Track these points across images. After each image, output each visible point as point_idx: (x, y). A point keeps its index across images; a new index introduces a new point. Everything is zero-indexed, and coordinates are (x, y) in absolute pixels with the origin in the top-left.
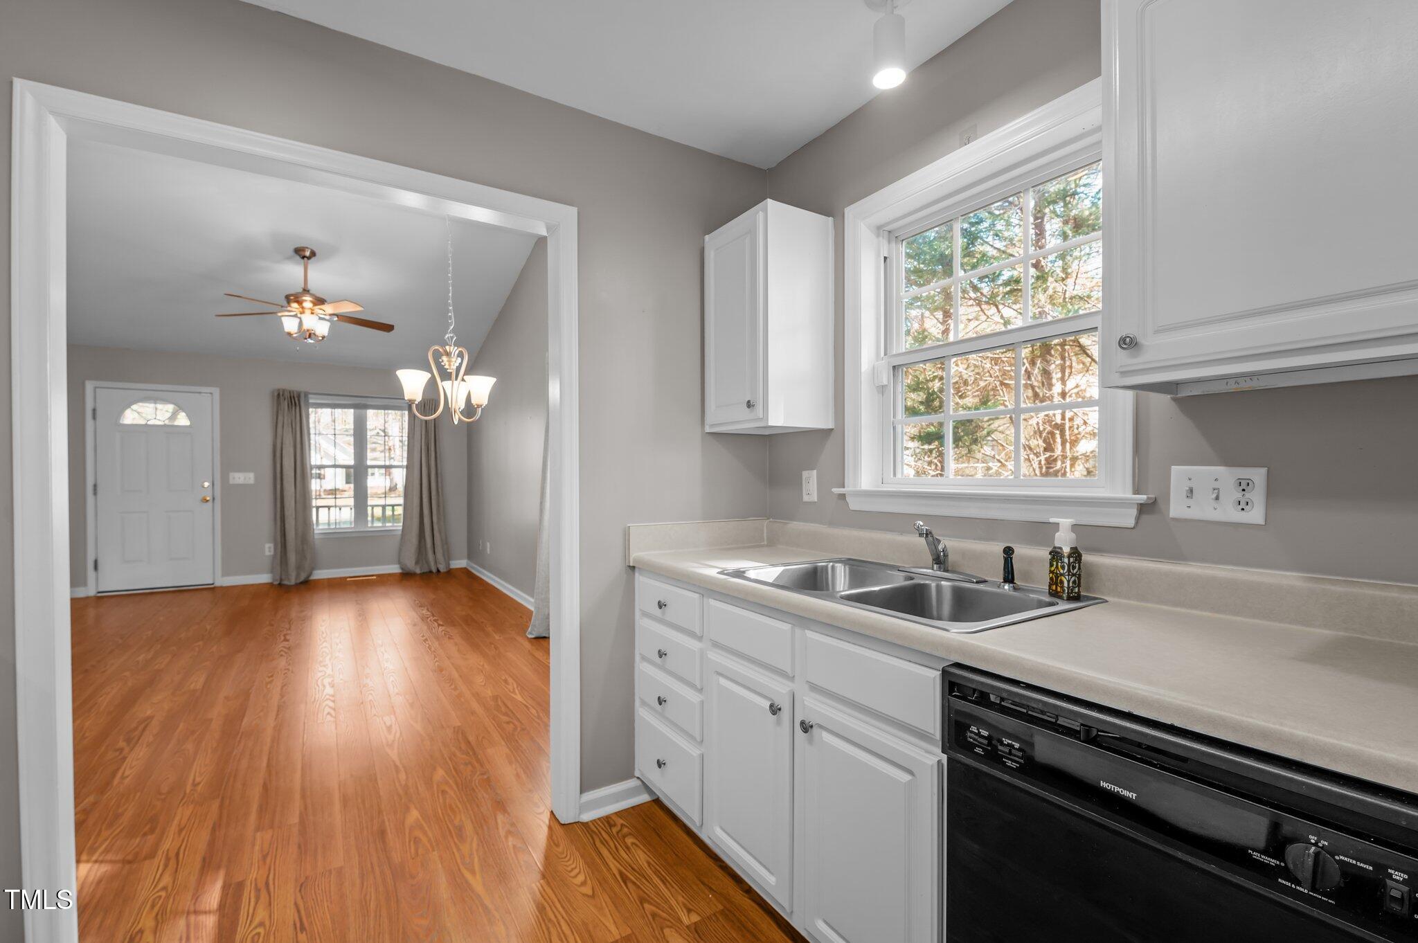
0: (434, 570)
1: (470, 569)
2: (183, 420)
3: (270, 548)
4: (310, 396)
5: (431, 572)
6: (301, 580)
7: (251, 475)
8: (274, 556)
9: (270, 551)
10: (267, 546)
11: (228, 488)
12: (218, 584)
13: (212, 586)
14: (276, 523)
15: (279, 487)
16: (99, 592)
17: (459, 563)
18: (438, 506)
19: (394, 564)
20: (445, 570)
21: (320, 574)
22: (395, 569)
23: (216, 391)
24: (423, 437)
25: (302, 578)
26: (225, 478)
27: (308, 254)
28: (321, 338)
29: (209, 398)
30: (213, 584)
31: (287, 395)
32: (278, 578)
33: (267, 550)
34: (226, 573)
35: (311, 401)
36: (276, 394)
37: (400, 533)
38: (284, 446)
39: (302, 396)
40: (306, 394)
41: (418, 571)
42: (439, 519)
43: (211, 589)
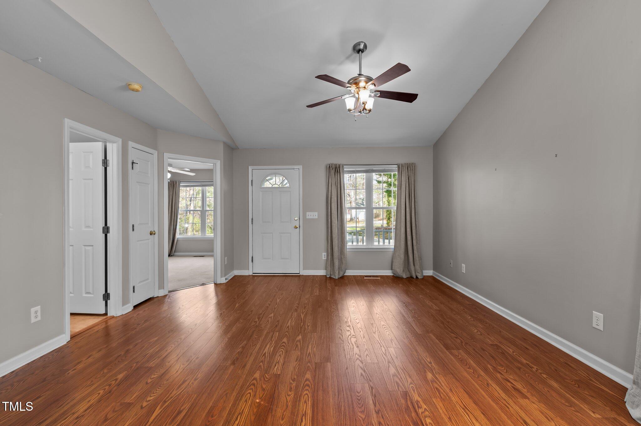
0: (415, 277)
1: (435, 276)
2: (286, 184)
3: (325, 255)
4: (345, 166)
5: (412, 277)
6: (340, 277)
7: (316, 213)
8: (327, 260)
9: (325, 257)
10: (323, 254)
11: (306, 220)
12: (301, 274)
13: (299, 275)
14: (328, 242)
15: (329, 220)
16: (253, 273)
17: (429, 272)
18: (416, 234)
19: (389, 270)
20: (421, 278)
21: (349, 273)
22: (389, 273)
23: (301, 167)
24: (407, 188)
25: (341, 276)
26: (304, 215)
27: (362, 46)
28: (368, 111)
29: (297, 171)
30: (299, 274)
31: (334, 166)
32: (329, 273)
33: (323, 256)
34: (304, 268)
35: (345, 170)
36: (328, 167)
37: (392, 250)
38: (332, 197)
39: (341, 166)
40: (343, 165)
41: (405, 277)
42: (417, 243)
43: (298, 276)
